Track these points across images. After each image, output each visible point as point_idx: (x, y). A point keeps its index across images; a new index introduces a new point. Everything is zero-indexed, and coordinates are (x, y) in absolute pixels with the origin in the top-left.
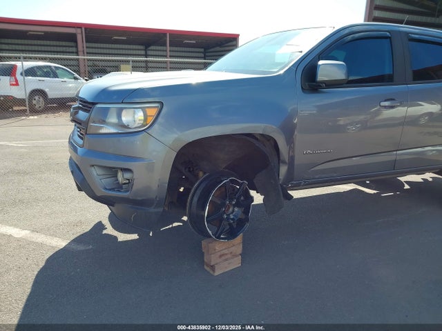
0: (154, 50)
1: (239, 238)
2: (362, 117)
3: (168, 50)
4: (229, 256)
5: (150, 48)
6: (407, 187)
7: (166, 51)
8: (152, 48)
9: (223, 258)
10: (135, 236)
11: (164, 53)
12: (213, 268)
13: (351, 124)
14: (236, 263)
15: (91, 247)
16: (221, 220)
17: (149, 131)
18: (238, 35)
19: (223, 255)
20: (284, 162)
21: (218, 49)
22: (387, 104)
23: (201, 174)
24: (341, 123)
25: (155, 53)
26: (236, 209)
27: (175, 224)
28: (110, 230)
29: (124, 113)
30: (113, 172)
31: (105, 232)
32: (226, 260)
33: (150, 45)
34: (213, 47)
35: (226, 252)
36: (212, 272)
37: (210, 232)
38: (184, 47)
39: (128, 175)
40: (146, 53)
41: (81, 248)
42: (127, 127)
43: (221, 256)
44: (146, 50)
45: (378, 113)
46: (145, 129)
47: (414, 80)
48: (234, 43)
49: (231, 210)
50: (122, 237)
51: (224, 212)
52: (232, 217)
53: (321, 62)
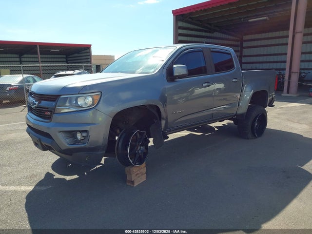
0: (26, 58)
1: (144, 164)
2: (185, 95)
3: (39, 58)
4: (140, 175)
5: (23, 56)
6: (216, 129)
7: (38, 58)
8: (25, 56)
9: (138, 176)
10: (76, 177)
11: (36, 60)
12: (133, 182)
13: (180, 99)
14: (144, 178)
15: (50, 186)
16: (136, 154)
17: (97, 108)
18: (91, 45)
19: (137, 174)
20: (164, 119)
21: (76, 55)
22: (206, 84)
23: (118, 131)
24: (175, 98)
25: (28, 60)
26: (142, 147)
27: (98, 166)
28: (57, 176)
29: (79, 99)
30: (72, 134)
31: (54, 177)
32: (139, 177)
33: (23, 54)
34: (73, 54)
35: (138, 172)
36: (132, 185)
37: (131, 161)
38: (51, 55)
39: (84, 134)
40: (20, 59)
41: (43, 188)
42: (82, 107)
43: (136, 175)
44: (20, 57)
45: (193, 92)
46: (94, 107)
47: (216, 72)
48: (88, 51)
49: (139, 148)
50: (68, 178)
51: (136, 150)
52: (140, 152)
53: (174, 66)
